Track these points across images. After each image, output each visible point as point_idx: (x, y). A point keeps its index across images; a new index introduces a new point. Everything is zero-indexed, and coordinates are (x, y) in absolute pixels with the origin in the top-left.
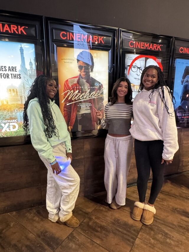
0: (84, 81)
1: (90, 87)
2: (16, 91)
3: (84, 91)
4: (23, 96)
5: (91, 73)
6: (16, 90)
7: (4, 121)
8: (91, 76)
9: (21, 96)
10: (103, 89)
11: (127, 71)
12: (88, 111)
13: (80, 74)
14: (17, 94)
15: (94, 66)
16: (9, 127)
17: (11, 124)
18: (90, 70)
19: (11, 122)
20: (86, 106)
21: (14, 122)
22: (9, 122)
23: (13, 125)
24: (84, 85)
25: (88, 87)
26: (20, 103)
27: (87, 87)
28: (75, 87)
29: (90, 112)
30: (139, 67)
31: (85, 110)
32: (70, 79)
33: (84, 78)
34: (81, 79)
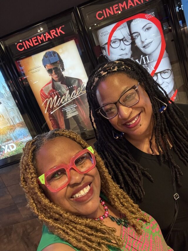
0: (59, 83)
1: (68, 88)
3: (63, 94)
4: (10, 119)
5: (63, 73)
7: (3, 144)
8: (64, 75)
10: (84, 84)
11: (106, 51)
12: (75, 113)
13: (52, 78)
15: (64, 64)
16: (8, 148)
17: (9, 145)
18: (61, 70)
20: (72, 109)
21: (11, 143)
22: (7, 144)
23: (11, 146)
24: (60, 88)
25: (66, 89)
27: (64, 89)
28: (53, 93)
29: (78, 113)
30: (121, 38)
31: (72, 113)
32: (44, 88)
33: (57, 81)
34: (55, 83)
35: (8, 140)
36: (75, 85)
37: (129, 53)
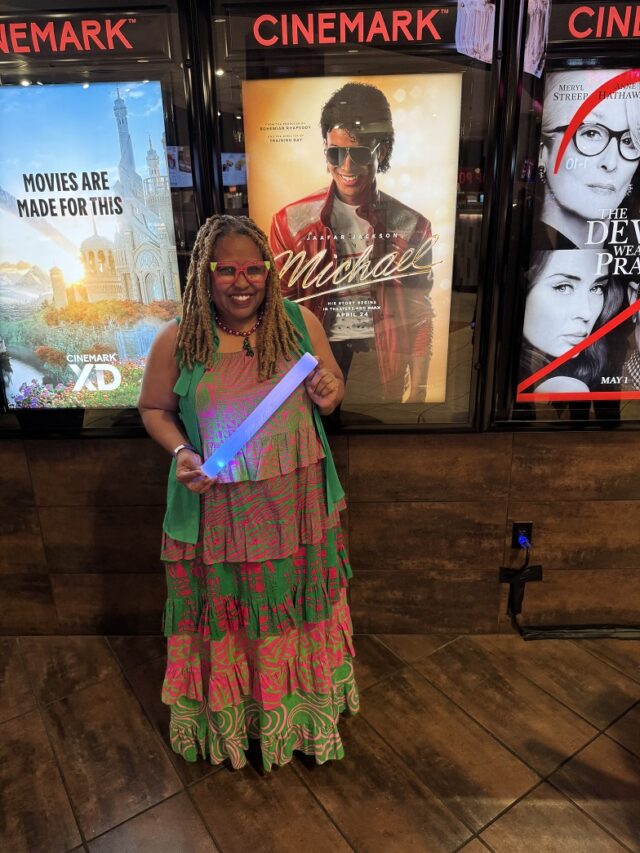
0: (351, 210)
1: (374, 236)
2: (110, 257)
3: (350, 252)
4: (132, 276)
5: (379, 177)
6: (110, 252)
7: (78, 358)
8: (379, 188)
9: (125, 275)
10: (433, 239)
11: (550, 153)
12: (366, 330)
13: (334, 183)
14: (113, 269)
15: (394, 147)
16: (92, 376)
17: (99, 367)
18: (376, 163)
19: (100, 362)
20: (358, 314)
21: (107, 362)
22: (93, 362)
23: (105, 372)
24: (348, 226)
25: (367, 237)
26: (122, 297)
27: (360, 236)
28: (315, 238)
29: (373, 335)
30: (616, 128)
31: (354, 326)
32: (292, 208)
33: (349, 199)
34: (337, 203)
35: (100, 350)
36: (403, 234)
37: (620, 189)
